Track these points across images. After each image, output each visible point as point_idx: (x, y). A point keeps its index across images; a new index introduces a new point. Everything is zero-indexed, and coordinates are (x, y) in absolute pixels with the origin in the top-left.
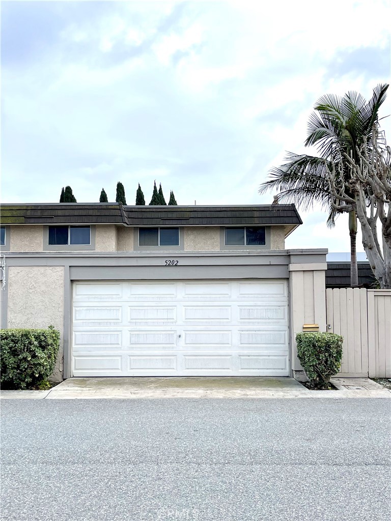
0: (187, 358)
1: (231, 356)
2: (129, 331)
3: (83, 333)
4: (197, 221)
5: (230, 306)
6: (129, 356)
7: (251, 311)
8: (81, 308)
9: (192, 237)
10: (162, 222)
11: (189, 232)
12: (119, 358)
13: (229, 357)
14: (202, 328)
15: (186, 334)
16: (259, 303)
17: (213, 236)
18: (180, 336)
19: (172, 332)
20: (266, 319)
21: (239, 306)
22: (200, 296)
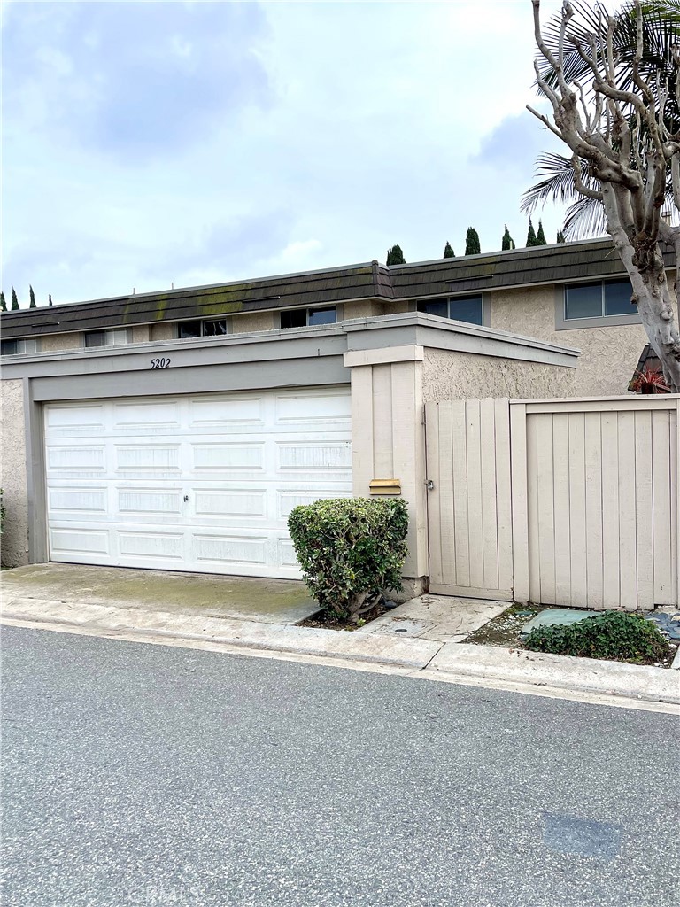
0: (199, 538)
1: (266, 538)
2: (118, 488)
3: (60, 490)
4: (506, 279)
5: (263, 443)
6: (119, 531)
7: (298, 451)
8: (55, 449)
9: (504, 309)
10: (445, 287)
11: (500, 301)
12: (105, 534)
13: (263, 541)
14: (220, 484)
15: (196, 495)
16: (311, 437)
17: (543, 303)
18: (186, 499)
19: (176, 492)
20: (324, 467)
21: (278, 442)
22: (215, 424)
